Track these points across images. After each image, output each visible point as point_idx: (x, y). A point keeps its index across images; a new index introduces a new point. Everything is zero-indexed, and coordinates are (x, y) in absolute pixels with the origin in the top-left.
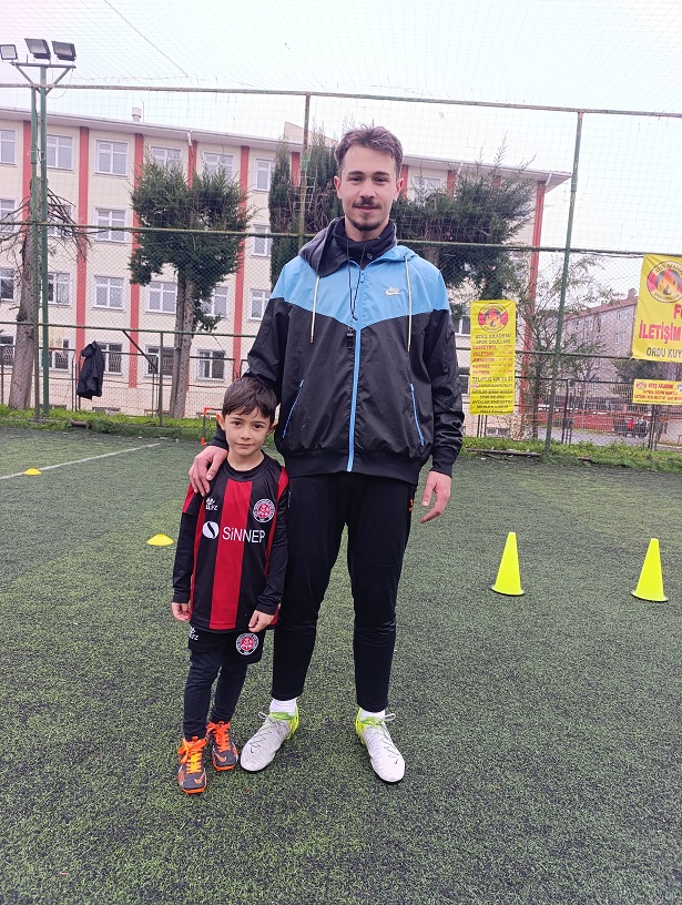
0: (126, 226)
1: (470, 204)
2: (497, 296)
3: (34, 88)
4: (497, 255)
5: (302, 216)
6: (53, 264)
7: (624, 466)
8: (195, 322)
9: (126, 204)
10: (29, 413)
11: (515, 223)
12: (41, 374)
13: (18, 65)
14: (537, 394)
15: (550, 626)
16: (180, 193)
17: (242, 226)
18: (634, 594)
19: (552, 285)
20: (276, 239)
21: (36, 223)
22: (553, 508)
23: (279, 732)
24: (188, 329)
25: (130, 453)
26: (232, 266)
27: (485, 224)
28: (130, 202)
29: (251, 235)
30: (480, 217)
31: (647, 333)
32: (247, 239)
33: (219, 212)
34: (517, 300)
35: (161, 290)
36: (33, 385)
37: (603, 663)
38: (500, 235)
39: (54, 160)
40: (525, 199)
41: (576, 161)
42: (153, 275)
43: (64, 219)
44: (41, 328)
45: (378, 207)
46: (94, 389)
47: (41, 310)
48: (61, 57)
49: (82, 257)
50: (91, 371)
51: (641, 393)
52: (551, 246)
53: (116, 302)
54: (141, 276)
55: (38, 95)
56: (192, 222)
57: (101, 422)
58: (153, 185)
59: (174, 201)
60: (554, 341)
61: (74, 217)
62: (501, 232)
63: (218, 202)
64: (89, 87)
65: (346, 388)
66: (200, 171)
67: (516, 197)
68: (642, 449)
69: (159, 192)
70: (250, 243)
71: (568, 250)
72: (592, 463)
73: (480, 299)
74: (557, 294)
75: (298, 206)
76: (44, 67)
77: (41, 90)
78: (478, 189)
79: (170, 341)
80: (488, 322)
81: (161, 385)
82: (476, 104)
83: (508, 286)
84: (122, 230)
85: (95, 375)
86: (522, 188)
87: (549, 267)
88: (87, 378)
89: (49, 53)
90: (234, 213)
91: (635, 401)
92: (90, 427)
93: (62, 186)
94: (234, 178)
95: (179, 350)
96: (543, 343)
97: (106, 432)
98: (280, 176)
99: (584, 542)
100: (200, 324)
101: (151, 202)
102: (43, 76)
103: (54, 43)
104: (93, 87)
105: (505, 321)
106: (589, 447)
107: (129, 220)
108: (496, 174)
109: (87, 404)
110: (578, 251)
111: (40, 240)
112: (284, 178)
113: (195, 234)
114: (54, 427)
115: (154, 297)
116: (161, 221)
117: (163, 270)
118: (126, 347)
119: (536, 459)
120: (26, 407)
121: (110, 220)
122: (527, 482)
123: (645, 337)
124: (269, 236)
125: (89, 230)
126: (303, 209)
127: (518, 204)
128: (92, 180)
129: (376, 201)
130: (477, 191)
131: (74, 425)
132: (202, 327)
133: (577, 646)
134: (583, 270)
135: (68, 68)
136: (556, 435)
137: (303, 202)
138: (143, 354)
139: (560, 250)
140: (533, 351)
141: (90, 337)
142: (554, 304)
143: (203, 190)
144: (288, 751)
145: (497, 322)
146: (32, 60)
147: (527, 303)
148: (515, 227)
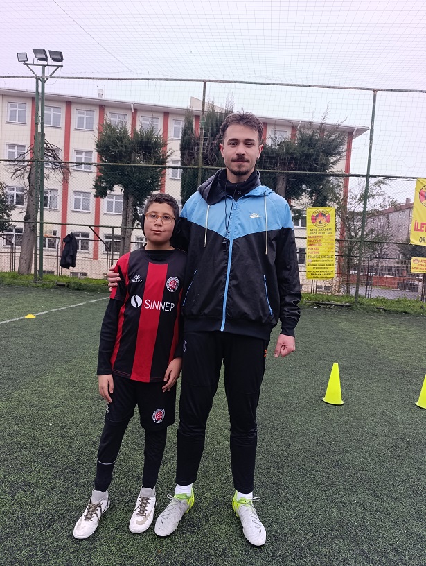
0: (93, 162)
1: (306, 148)
2: (323, 204)
3: (38, 79)
4: (323, 179)
5: (201, 156)
6: (47, 184)
7: (406, 313)
8: (134, 221)
9: (93, 147)
10: (30, 277)
11: (335, 159)
12: (38, 252)
13: (28, 65)
14: (350, 266)
15: (362, 427)
16: (126, 142)
17: (164, 162)
18: (417, 404)
19: (358, 197)
20: (185, 170)
21: (37, 161)
22: (362, 342)
23: (180, 508)
24: (129, 225)
25: (92, 304)
26: (157, 186)
27: (316, 160)
28: (95, 147)
29: (169, 167)
30: (312, 155)
31: (419, 228)
32: (167, 170)
33: (150, 153)
34: (336, 207)
35: (114, 200)
36: (33, 260)
37: (398, 456)
38: (325, 166)
39: (50, 120)
40: (341, 144)
41: (373, 121)
42: (108, 192)
43: (55, 158)
44: (39, 225)
45: (248, 161)
46: (70, 263)
47: (39, 214)
48: (54, 60)
49: (65, 181)
50: (69, 251)
51: (416, 266)
52: (357, 174)
53: (86, 207)
54: (101, 192)
55: (40, 82)
56: (133, 159)
57: (75, 283)
58: (109, 137)
59: (122, 146)
60: (360, 233)
61: (61, 156)
62: (325, 165)
63: (150, 147)
64: (71, 78)
65: (222, 278)
66: (138, 128)
67: (335, 143)
68: (417, 301)
69: (112, 141)
70: (169, 172)
71: (368, 176)
72: (385, 311)
73: (313, 206)
74: (362, 203)
75: (198, 149)
76: (44, 66)
77: (42, 80)
78: (311, 138)
79: (118, 232)
80: (318, 221)
81: (112, 259)
82: (309, 86)
83: (330, 198)
84: (91, 164)
85: (71, 254)
86: (339, 137)
87: (356, 186)
88: (66, 255)
89: (47, 57)
90: (159, 154)
91: (412, 271)
92: (68, 286)
93: (54, 137)
94: (159, 132)
95: (124, 238)
96: (353, 234)
97: (78, 289)
98: (187, 131)
99: (382, 366)
100: (137, 222)
101: (107, 147)
102: (43, 71)
103: (50, 52)
104: (73, 78)
105: (328, 220)
106: (383, 300)
107: (94, 158)
108: (322, 128)
109: (66, 272)
110: (375, 176)
111: (39, 170)
112: (190, 132)
113: (135, 167)
114: (46, 286)
115: (110, 204)
116: (114, 158)
117: (115, 189)
118: (92, 236)
119: (349, 308)
120: (29, 273)
121: (83, 158)
122: (344, 323)
123: (418, 230)
124: (180, 168)
125: (70, 165)
126: (201, 151)
127: (336, 147)
128: (73, 133)
129: (246, 157)
130: (310, 140)
131: (58, 285)
132: (138, 224)
133: (380, 442)
134: (378, 188)
135: (58, 66)
136: (362, 291)
137: (201, 147)
138: (101, 240)
139: (363, 176)
140: (347, 239)
141: (69, 230)
142: (360, 209)
143: (140, 139)
144: (186, 522)
145: (324, 221)
146: (37, 61)
147: (342, 208)
148: (335, 162)
